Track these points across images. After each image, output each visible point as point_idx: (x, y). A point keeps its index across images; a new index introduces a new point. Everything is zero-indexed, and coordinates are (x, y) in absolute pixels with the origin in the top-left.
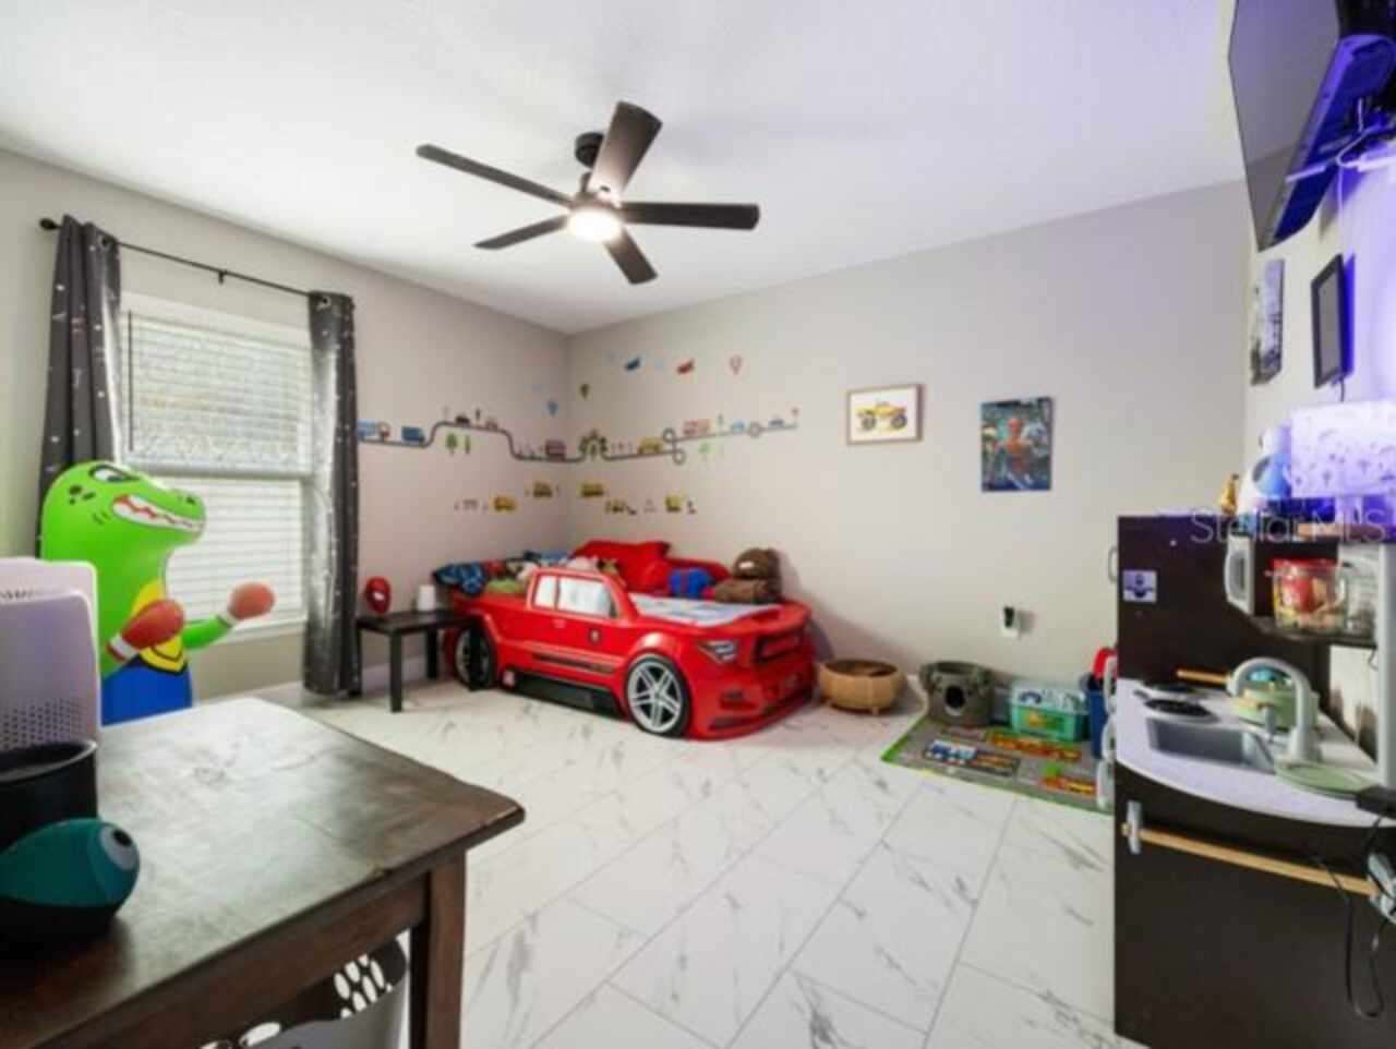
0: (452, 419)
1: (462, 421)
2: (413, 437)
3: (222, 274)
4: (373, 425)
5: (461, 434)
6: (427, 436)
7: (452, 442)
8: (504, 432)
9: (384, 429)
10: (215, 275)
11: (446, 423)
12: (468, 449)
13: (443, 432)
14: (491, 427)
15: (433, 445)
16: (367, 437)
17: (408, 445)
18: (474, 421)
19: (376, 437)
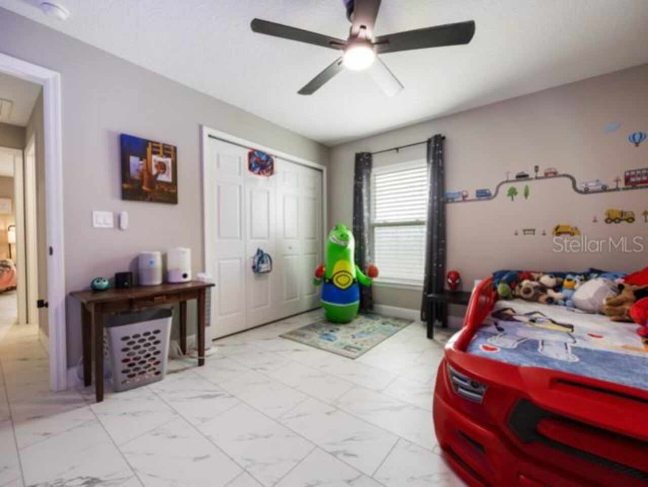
0: (512, 177)
1: (522, 177)
2: (483, 195)
3: (397, 149)
4: (459, 193)
5: (520, 186)
6: (493, 193)
7: (512, 193)
8: (564, 176)
9: (465, 194)
10: (395, 151)
11: (508, 181)
12: (526, 195)
13: (506, 188)
14: (552, 174)
15: (497, 197)
16: (455, 200)
17: (479, 200)
18: (532, 174)
19: (461, 199)
